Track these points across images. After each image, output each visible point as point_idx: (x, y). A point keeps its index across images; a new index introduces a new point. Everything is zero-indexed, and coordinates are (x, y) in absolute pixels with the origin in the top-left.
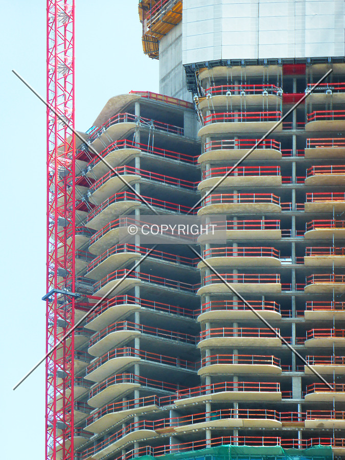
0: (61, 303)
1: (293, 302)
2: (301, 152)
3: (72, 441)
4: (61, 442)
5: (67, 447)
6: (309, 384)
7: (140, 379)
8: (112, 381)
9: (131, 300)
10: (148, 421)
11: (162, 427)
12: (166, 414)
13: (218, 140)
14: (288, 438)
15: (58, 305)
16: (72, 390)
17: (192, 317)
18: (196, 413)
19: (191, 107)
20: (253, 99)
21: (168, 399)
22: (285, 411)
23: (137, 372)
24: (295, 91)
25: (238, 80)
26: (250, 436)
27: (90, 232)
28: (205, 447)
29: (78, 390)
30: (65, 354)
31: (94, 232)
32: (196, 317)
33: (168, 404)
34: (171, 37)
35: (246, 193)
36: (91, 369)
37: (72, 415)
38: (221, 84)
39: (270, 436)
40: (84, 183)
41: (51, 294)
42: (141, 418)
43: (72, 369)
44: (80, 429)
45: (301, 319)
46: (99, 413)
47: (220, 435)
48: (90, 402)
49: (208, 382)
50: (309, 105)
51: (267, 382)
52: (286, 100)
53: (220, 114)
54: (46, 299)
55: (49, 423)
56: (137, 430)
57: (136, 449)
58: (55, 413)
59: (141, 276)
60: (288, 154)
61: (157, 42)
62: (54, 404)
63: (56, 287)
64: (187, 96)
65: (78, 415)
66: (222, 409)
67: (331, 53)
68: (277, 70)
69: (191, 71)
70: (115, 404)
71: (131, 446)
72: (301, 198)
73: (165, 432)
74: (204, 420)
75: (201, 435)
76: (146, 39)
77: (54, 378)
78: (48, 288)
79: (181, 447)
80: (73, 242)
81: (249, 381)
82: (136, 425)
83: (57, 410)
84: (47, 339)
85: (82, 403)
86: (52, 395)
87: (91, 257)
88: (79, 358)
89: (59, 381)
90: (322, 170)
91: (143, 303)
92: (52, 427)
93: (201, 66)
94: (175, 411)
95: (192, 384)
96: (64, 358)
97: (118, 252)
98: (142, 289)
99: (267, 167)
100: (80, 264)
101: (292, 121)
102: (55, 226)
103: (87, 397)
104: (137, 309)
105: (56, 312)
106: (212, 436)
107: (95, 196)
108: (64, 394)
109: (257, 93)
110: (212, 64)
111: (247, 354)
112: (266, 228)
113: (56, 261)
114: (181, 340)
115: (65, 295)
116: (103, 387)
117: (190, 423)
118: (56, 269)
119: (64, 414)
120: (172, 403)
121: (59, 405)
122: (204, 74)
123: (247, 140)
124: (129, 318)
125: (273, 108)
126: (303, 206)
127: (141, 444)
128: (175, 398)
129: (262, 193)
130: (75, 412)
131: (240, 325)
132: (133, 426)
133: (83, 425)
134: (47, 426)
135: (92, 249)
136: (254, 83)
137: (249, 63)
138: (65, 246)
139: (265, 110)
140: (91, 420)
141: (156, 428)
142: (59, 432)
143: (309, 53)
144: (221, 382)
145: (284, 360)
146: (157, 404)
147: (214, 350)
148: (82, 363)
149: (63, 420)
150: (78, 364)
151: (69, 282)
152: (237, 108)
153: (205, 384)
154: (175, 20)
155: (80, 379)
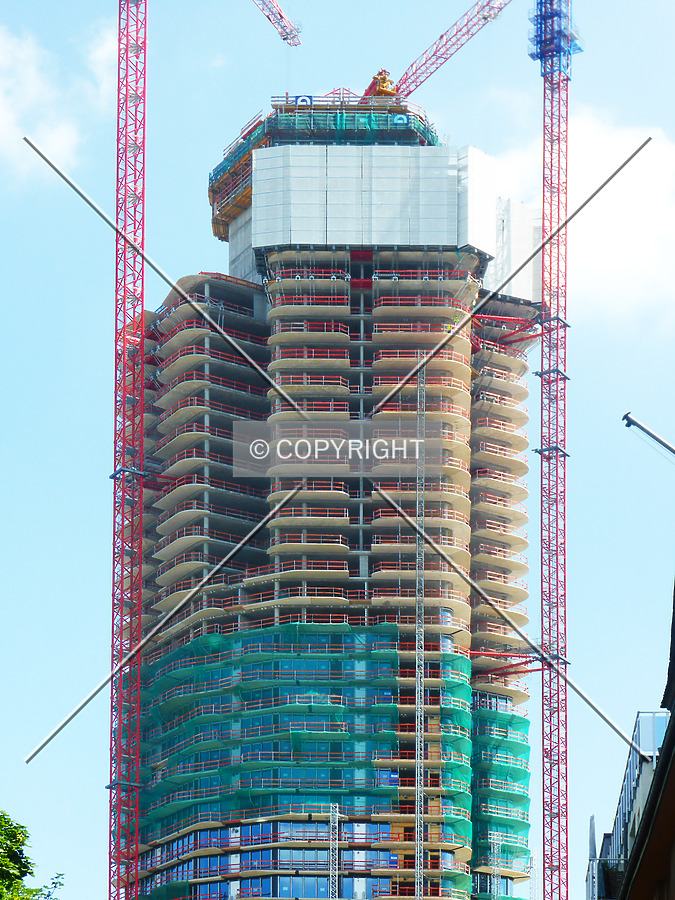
0: (129, 482)
1: (361, 483)
2: (368, 337)
3: (139, 619)
4: (128, 620)
5: (134, 625)
6: (375, 563)
7: (209, 558)
8: (180, 560)
9: (201, 480)
10: (217, 599)
11: (231, 605)
12: (235, 593)
13: (288, 322)
14: (355, 615)
15: (126, 484)
16: (140, 568)
17: (262, 497)
18: (266, 591)
19: (261, 290)
20: (321, 283)
21: (237, 577)
22: (352, 589)
23: (206, 551)
24: (362, 277)
25: (306, 264)
26: (318, 613)
27: (158, 411)
28: (273, 625)
29: (146, 568)
30: (133, 533)
31: (162, 411)
32: (265, 498)
33: (237, 582)
34: (241, 220)
35: (315, 375)
36: (159, 548)
37: (140, 593)
38: (290, 267)
39: (338, 613)
40: (152, 361)
41: (119, 472)
42: (210, 596)
43: (140, 547)
44: (147, 608)
45: (368, 500)
46: (167, 591)
47: (289, 613)
48: (158, 580)
49: (277, 561)
50: (375, 291)
51: (335, 560)
52: (354, 285)
53: (290, 296)
54: (113, 477)
55: (116, 601)
56: (205, 609)
57: (205, 627)
58: (122, 592)
59: (211, 456)
60: (357, 338)
61: (226, 225)
62: (122, 582)
63: (124, 465)
64: (257, 279)
65: (146, 594)
66: (290, 587)
67: (397, 241)
68: (345, 256)
69: (261, 254)
70: (184, 583)
71: (199, 625)
72: (368, 382)
73: (233, 610)
74: (273, 599)
75: (270, 613)
76: (215, 222)
77: (122, 557)
78: (115, 467)
79: (249, 625)
80: (141, 421)
81: (318, 560)
82: (205, 603)
83: (125, 588)
84: (115, 517)
85: (150, 582)
86: (120, 573)
87: (161, 436)
88: (147, 537)
89: (127, 559)
90: (389, 355)
91: (212, 483)
92: (119, 605)
93: (270, 250)
94: (244, 589)
95: (262, 562)
96: (132, 536)
97: (187, 431)
98: (212, 469)
99: (336, 350)
100: (148, 443)
101: (359, 306)
102: (123, 404)
103: (155, 576)
104: (207, 489)
105: (124, 491)
106: (281, 614)
107: (163, 375)
108: (131, 572)
109: (325, 277)
110: (282, 248)
111: (316, 534)
112: (335, 410)
113: (124, 440)
114: (251, 520)
115: (133, 473)
116: (171, 566)
117: (259, 601)
118: (123, 447)
119: (131, 592)
120: (241, 581)
121: (127, 584)
122: (274, 258)
123: (316, 323)
124: (198, 497)
125: (341, 293)
126: (371, 390)
127: (209, 622)
128: (244, 577)
129: (331, 375)
130: (143, 590)
131: (309, 505)
132: (202, 604)
133: (151, 603)
134: (114, 604)
135: (160, 428)
136: (323, 268)
137: (317, 248)
138: (133, 424)
139: (334, 294)
140: (159, 599)
141: (224, 606)
142: (126, 610)
143: (376, 240)
144: (289, 560)
145: (352, 539)
146: (226, 582)
147: (283, 530)
148: (150, 542)
149: (131, 598)
150: (146, 542)
151: (137, 462)
152: (306, 292)
153: (273, 562)
154: (245, 204)
155: (148, 558)
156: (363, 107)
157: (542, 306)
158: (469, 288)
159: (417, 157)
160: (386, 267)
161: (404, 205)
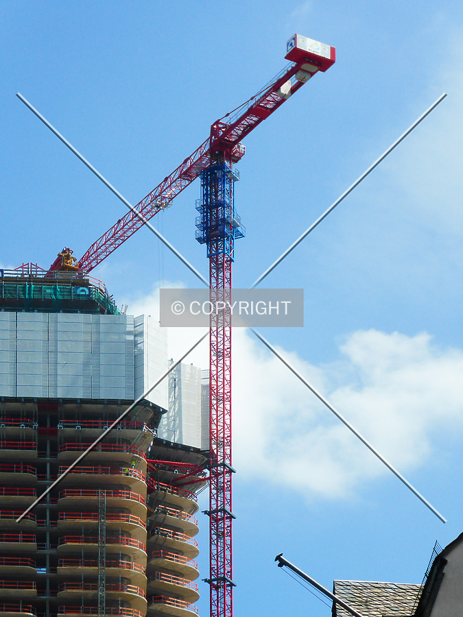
1: (48, 606)
2: (54, 477)
20: (11, 430)
24: (48, 426)
50: (60, 438)
52: (40, 432)
60: (44, 478)
67: (80, 395)
68: (33, 407)
72: (54, 517)
90: (73, 494)
99: (24, 489)
101: (46, 450)
109: (15, 425)
112: (24, 541)
123: (7, 465)
125: (29, 439)
126: (56, 524)
136: (13, 418)
139: (23, 440)
143: (60, 394)
156: (49, 279)
157: (210, 454)
158: (145, 436)
159: (98, 323)
160: (71, 417)
161: (86, 364)
